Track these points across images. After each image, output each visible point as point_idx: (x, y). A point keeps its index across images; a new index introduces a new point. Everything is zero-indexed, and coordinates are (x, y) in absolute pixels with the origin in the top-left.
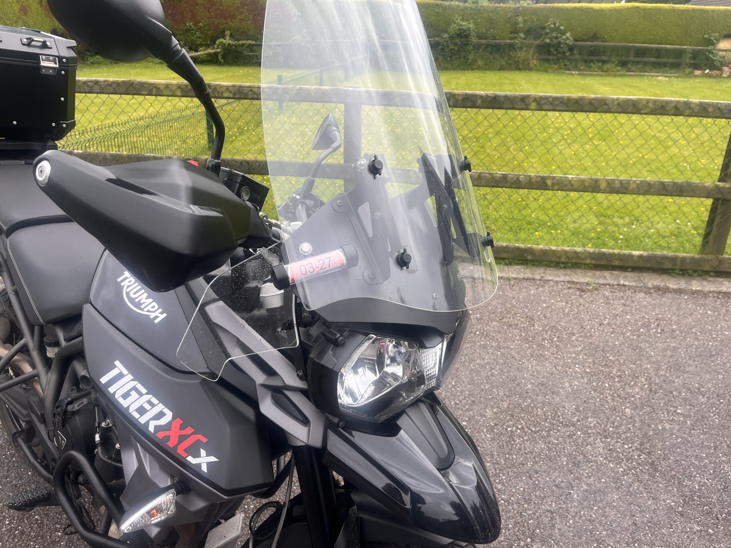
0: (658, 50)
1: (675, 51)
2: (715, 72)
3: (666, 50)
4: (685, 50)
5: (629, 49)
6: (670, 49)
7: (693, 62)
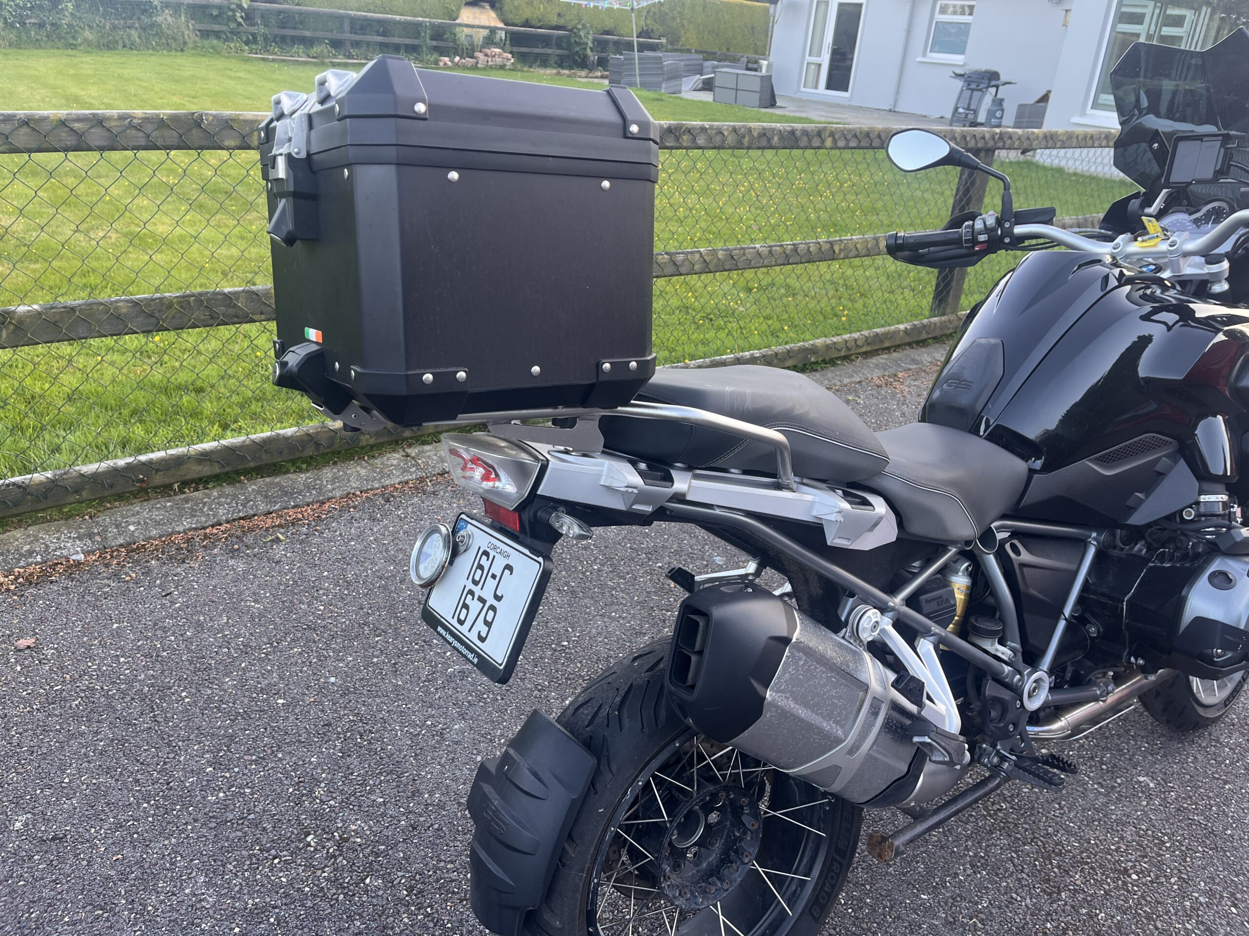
0: (380, 22)
1: (405, 25)
2: (469, 61)
3: (396, 23)
4: (419, 25)
5: (341, 18)
6: (399, 22)
7: (434, 43)
